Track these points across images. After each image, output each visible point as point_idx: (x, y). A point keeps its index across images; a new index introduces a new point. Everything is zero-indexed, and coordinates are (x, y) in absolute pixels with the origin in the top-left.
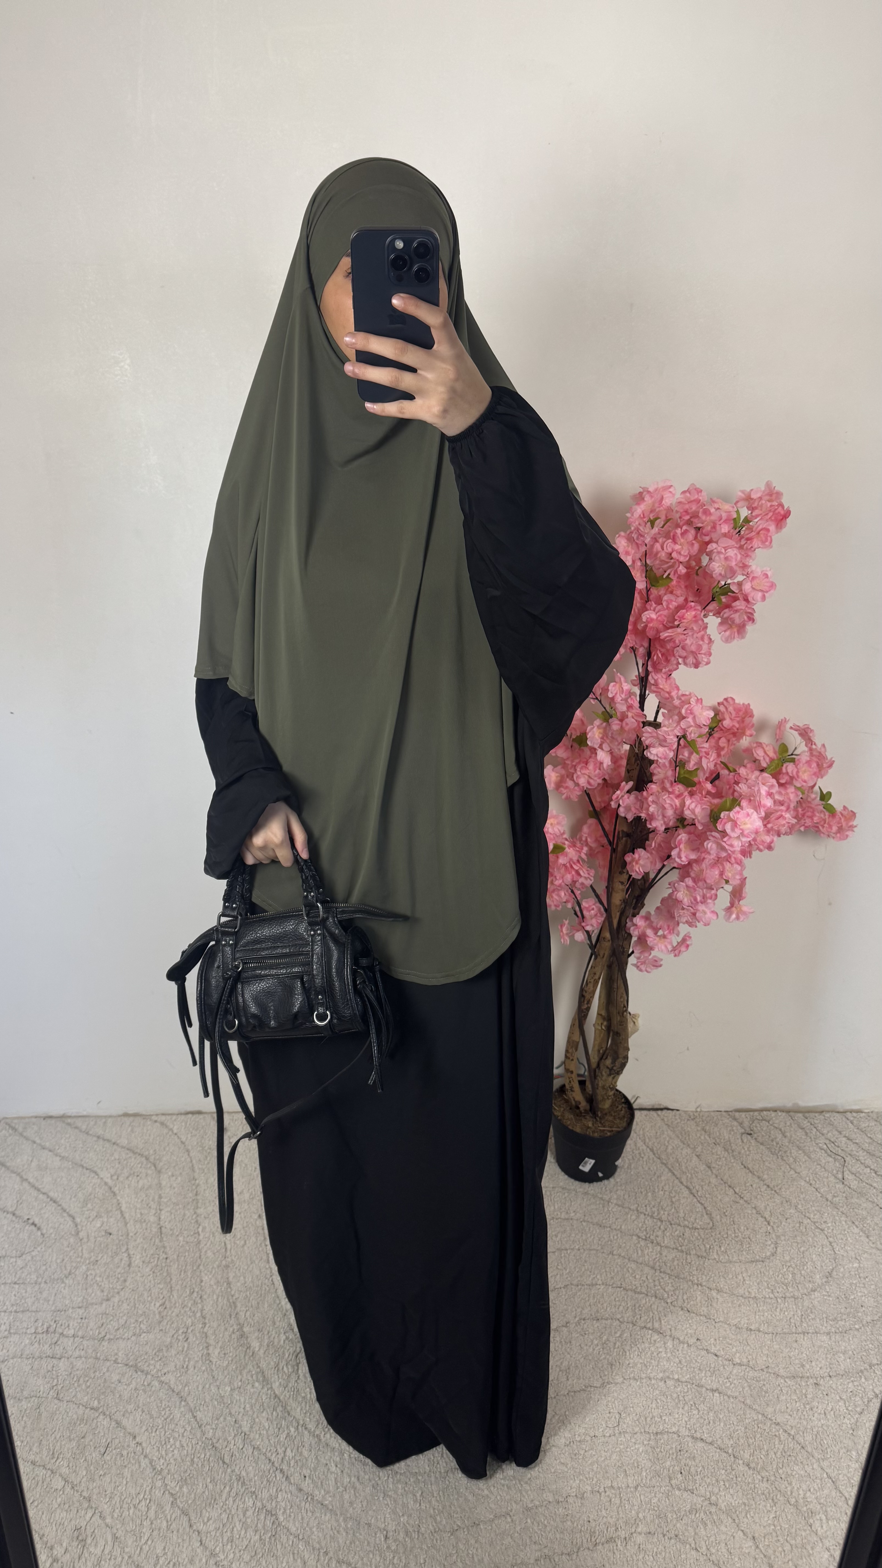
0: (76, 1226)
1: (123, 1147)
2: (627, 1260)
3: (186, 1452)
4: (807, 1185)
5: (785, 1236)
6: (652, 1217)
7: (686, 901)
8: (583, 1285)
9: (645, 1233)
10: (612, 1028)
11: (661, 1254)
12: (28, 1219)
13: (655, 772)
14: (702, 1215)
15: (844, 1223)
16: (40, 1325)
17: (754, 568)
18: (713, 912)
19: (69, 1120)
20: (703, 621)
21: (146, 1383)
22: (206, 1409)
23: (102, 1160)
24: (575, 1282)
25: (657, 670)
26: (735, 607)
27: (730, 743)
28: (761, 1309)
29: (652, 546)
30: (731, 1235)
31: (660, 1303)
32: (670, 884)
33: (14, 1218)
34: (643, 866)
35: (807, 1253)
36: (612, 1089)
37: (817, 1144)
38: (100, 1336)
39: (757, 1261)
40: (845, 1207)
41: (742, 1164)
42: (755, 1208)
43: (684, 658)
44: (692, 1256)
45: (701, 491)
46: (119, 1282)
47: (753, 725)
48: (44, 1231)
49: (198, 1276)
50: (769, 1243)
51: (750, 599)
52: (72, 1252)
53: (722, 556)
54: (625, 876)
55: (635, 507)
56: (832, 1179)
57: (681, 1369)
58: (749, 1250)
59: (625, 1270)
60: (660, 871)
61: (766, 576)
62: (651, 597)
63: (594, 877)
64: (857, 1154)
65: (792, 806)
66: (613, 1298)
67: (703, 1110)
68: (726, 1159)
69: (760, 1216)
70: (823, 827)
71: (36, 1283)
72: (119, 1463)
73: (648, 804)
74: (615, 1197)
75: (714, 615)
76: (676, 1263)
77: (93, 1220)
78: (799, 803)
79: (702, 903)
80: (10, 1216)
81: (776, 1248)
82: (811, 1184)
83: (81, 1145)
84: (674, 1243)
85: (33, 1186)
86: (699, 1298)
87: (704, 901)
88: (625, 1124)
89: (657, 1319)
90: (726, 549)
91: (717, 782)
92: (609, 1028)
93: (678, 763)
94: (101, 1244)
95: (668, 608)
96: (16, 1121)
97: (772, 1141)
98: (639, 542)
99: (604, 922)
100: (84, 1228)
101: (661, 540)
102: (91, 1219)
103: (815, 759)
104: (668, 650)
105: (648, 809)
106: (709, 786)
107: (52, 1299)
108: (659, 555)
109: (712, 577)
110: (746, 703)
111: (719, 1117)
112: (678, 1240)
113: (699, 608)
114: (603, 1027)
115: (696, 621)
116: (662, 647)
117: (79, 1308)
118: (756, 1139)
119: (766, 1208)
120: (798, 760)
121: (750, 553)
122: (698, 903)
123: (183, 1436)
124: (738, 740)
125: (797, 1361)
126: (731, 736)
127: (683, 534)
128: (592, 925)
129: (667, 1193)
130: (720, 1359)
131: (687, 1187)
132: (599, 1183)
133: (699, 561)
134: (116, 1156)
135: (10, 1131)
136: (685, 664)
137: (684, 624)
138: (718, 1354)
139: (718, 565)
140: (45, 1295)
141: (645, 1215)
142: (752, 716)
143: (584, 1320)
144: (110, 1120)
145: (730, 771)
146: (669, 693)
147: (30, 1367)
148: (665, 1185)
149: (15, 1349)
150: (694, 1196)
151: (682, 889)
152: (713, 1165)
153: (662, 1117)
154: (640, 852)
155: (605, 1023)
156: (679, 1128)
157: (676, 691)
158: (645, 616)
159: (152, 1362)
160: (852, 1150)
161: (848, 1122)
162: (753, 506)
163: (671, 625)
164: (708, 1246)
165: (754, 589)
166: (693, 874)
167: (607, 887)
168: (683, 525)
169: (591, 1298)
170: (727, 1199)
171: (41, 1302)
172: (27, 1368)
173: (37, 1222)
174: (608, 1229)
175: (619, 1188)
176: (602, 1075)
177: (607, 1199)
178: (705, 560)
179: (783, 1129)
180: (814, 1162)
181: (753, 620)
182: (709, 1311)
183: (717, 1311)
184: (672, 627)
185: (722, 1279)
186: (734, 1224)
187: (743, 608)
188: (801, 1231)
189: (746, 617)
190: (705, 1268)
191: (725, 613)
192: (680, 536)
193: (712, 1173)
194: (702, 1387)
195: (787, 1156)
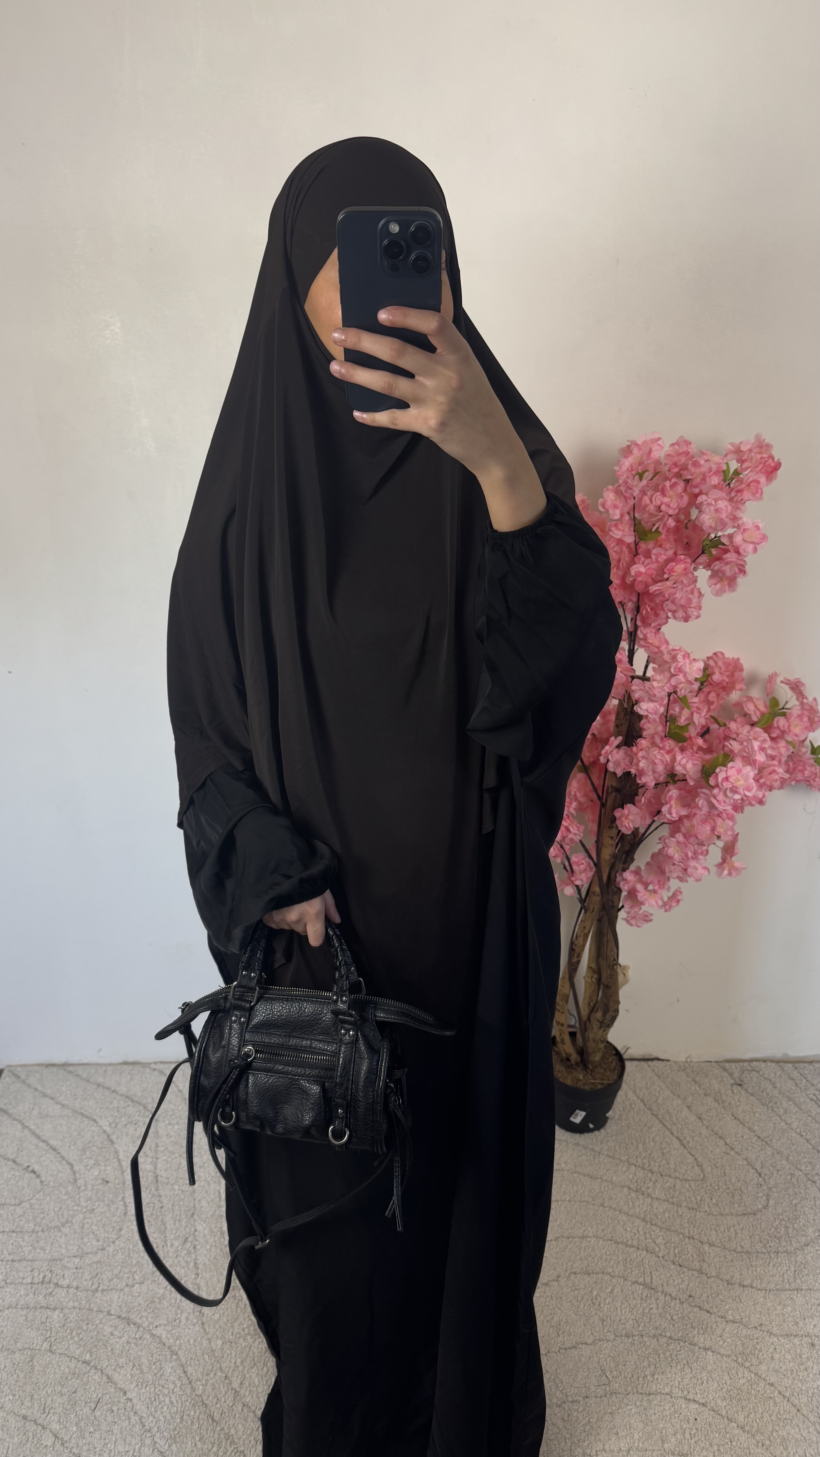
0: (75, 1173)
1: (122, 1095)
2: (617, 1213)
3: (175, 1408)
4: (798, 1136)
5: (777, 1188)
6: (643, 1168)
7: (677, 857)
8: (574, 1238)
9: (635, 1185)
10: (603, 981)
11: (652, 1206)
12: (28, 1167)
13: (645, 727)
14: (693, 1167)
16: (36, 1274)
17: (745, 519)
18: (705, 868)
19: (71, 1069)
20: (693, 574)
21: (137, 1336)
22: (197, 1363)
23: (101, 1108)
24: (566, 1235)
25: (646, 623)
26: (726, 559)
27: (720, 697)
28: (754, 1263)
29: (641, 499)
30: (722, 1187)
31: (651, 1257)
32: (660, 839)
33: (14, 1166)
34: (632, 821)
35: (799, 1206)
36: (602, 1042)
37: (807, 1095)
38: (94, 1287)
39: (749, 1214)
41: (733, 1115)
42: (746, 1159)
43: (674, 612)
44: (683, 1208)
45: (690, 443)
46: (115, 1231)
47: (743, 680)
48: (43, 1179)
49: (192, 1225)
50: (761, 1195)
51: (741, 551)
52: (70, 1200)
53: (712, 508)
54: (614, 832)
55: (623, 460)
57: (674, 1325)
58: (741, 1202)
59: (616, 1222)
60: (650, 826)
61: (757, 528)
62: (640, 551)
63: (583, 832)
65: (783, 759)
66: (603, 1251)
67: (693, 1060)
68: (716, 1110)
69: (751, 1167)
70: (814, 781)
71: (33, 1232)
72: (110, 1419)
73: (638, 759)
74: (606, 1148)
75: (704, 568)
76: (667, 1215)
77: (91, 1168)
78: (790, 757)
79: (693, 858)
80: (10, 1163)
81: (768, 1200)
82: (802, 1136)
83: (81, 1093)
84: (665, 1194)
85: (34, 1134)
86: (691, 1252)
87: (695, 857)
88: (615, 1077)
89: (649, 1273)
90: (716, 500)
91: (707, 736)
92: (599, 981)
93: (668, 718)
94: (97, 1193)
95: (657, 561)
96: (19, 1069)
97: (762, 1092)
98: (627, 495)
99: (594, 876)
100: (82, 1176)
101: (649, 493)
102: (89, 1168)
103: (806, 713)
104: (657, 604)
105: (637, 765)
106: (700, 741)
107: (48, 1249)
108: (648, 508)
109: (703, 530)
110: (736, 657)
111: (709, 1068)
112: (669, 1191)
113: (689, 561)
114: (594, 980)
115: (686, 574)
116: (651, 601)
117: (75, 1257)
118: (746, 1090)
119: (757, 1160)
120: (790, 714)
121: (740, 506)
122: (689, 859)
123: (173, 1392)
124: (728, 695)
125: (790, 1319)
126: (721, 690)
127: (673, 486)
128: (582, 880)
129: (658, 1144)
130: (713, 1316)
131: (678, 1138)
132: (590, 1134)
133: (688, 514)
134: (115, 1104)
135: (14, 1078)
136: (675, 618)
137: (673, 577)
138: (711, 1311)
139: (708, 517)
140: (42, 1243)
141: (636, 1166)
142: (742, 670)
143: (575, 1273)
144: (110, 1068)
145: (721, 726)
146: (658, 647)
147: (24, 1318)
148: (656, 1136)
149: (10, 1299)
150: (685, 1147)
151: (673, 845)
152: (704, 1117)
153: (652, 1067)
154: (630, 806)
155: (595, 976)
156: (670, 1079)
157: (665, 646)
158: (634, 569)
159: (145, 1314)
162: (743, 458)
163: (660, 578)
164: (699, 1198)
165: (745, 541)
166: (683, 830)
167: (597, 842)
168: (672, 477)
169: (582, 1252)
170: (718, 1151)
171: (38, 1251)
172: (21, 1320)
173: (36, 1169)
174: (600, 1180)
175: (610, 1139)
176: (593, 1028)
177: (598, 1150)
178: (694, 513)
179: (773, 1080)
180: (805, 1113)
181: (745, 572)
182: (701, 1266)
183: (709, 1266)
184: (661, 581)
185: (714, 1232)
186: (725, 1175)
187: (734, 560)
188: (793, 1184)
189: (737, 570)
190: (696, 1221)
191: (716, 565)
192: (669, 489)
193: (703, 1124)
194: (695, 1345)
195: (778, 1107)
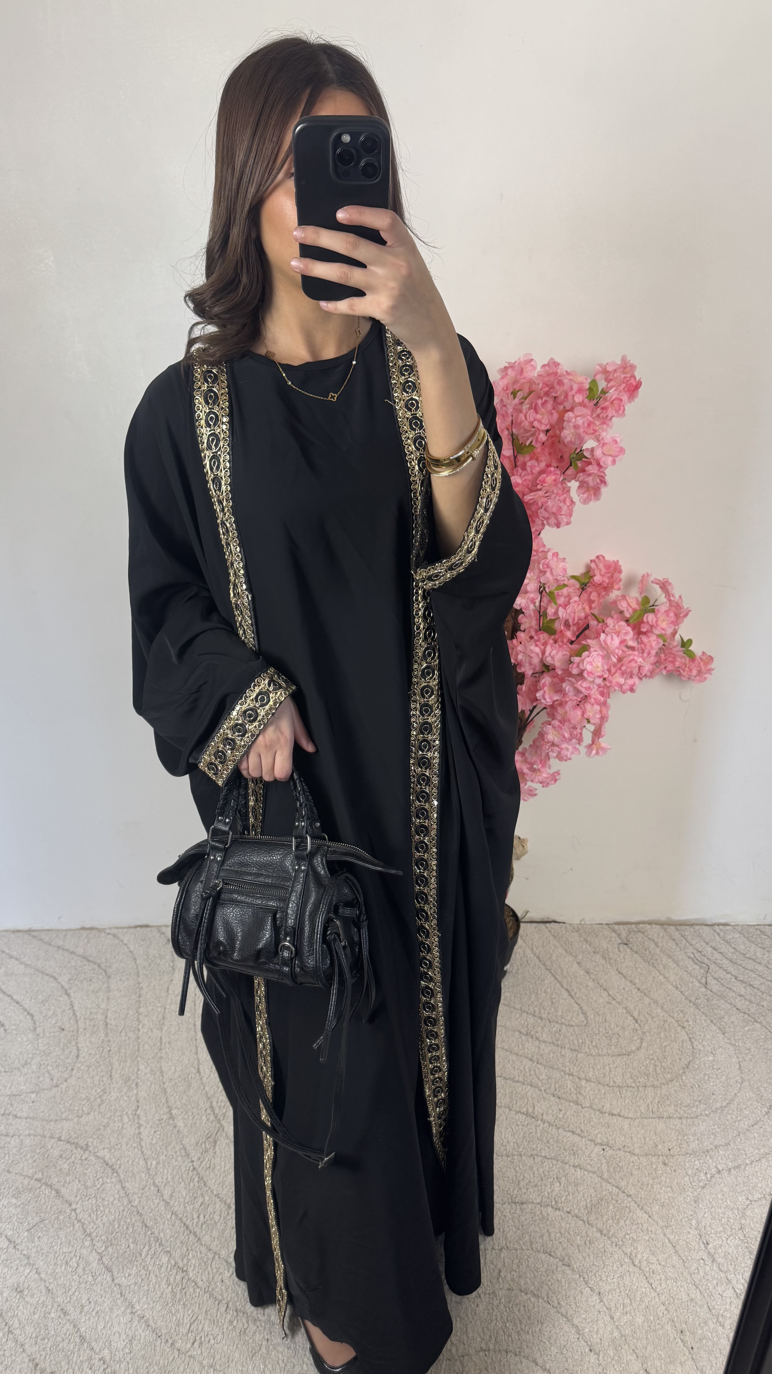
0: (35, 1023)
1: (79, 956)
2: (508, 1053)
3: (113, 1217)
4: (675, 989)
5: (650, 1032)
6: (534, 1015)
9: (526, 1029)
11: (539, 1048)
13: (523, 621)
15: (703, 1022)
17: (604, 434)
19: (35, 934)
20: (564, 484)
21: (83, 1158)
22: (134, 1179)
23: (60, 967)
26: (589, 471)
27: (601, 596)
28: (623, 1096)
29: (516, 417)
30: (602, 1032)
31: (535, 1091)
32: (540, 724)
35: (668, 1048)
37: (686, 953)
38: (49, 1117)
39: (623, 1055)
40: (706, 1008)
41: (617, 970)
42: (626, 1008)
43: (546, 519)
45: (559, 365)
46: (68, 1071)
47: (620, 580)
49: (135, 1066)
50: (636, 1038)
51: (602, 464)
52: (30, 1045)
53: (573, 424)
55: (499, 381)
56: (697, 984)
57: (549, 1147)
58: (617, 1045)
59: (506, 1061)
60: (531, 711)
61: (615, 442)
62: (517, 464)
64: (721, 962)
65: (654, 652)
67: (587, 922)
68: (603, 966)
69: (629, 1015)
70: (684, 671)
75: (573, 479)
76: (551, 1055)
77: (50, 1018)
78: (661, 649)
81: (641, 1043)
82: (677, 988)
83: (43, 954)
84: (552, 1038)
86: (569, 1086)
87: (571, 739)
89: (531, 1104)
91: (587, 632)
93: (540, 613)
94: (54, 1039)
95: (532, 473)
97: (646, 950)
100: (41, 1025)
101: (524, 411)
102: (47, 1017)
103: (673, 609)
108: (522, 425)
109: (567, 444)
110: (616, 560)
111: (600, 929)
112: (555, 1035)
113: (559, 472)
115: (557, 485)
117: (32, 1093)
118: (631, 948)
119: (635, 1008)
120: (658, 610)
121: (605, 422)
122: (566, 740)
123: (112, 1204)
124: (607, 594)
125: (652, 1142)
126: (603, 590)
127: (543, 404)
129: (549, 995)
130: (584, 1139)
131: (567, 990)
134: (73, 963)
136: (549, 524)
137: (545, 487)
138: (582, 1135)
139: (568, 433)
141: (528, 1013)
142: (620, 572)
144: (69, 933)
145: (599, 622)
148: (548, 988)
150: (572, 997)
151: (550, 729)
152: (592, 971)
153: (550, 929)
156: (564, 939)
159: (91, 1140)
160: (717, 959)
161: (715, 934)
162: (609, 378)
163: (535, 488)
164: (581, 1041)
165: (605, 454)
166: (558, 715)
168: (543, 396)
170: (601, 1000)
178: (560, 428)
179: (656, 940)
180: (681, 969)
181: (605, 483)
182: (578, 1098)
183: (584, 1098)
184: (535, 491)
185: (591, 1070)
186: (606, 1022)
187: (596, 472)
188: (665, 1029)
189: (598, 481)
190: (577, 1060)
191: (579, 477)
192: (540, 406)
193: (590, 977)
194: (566, 1163)
195: (658, 963)
